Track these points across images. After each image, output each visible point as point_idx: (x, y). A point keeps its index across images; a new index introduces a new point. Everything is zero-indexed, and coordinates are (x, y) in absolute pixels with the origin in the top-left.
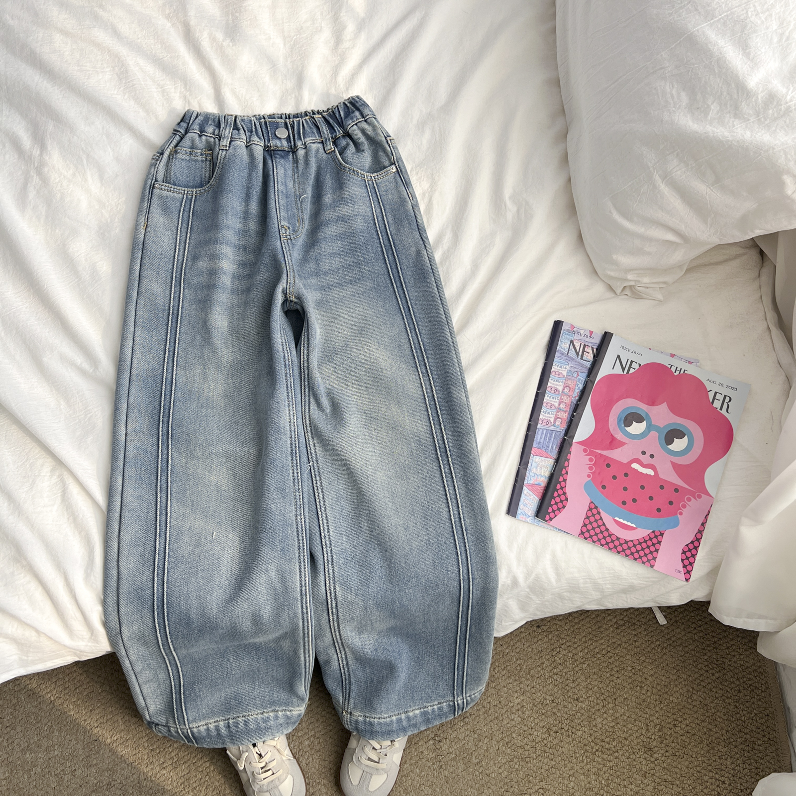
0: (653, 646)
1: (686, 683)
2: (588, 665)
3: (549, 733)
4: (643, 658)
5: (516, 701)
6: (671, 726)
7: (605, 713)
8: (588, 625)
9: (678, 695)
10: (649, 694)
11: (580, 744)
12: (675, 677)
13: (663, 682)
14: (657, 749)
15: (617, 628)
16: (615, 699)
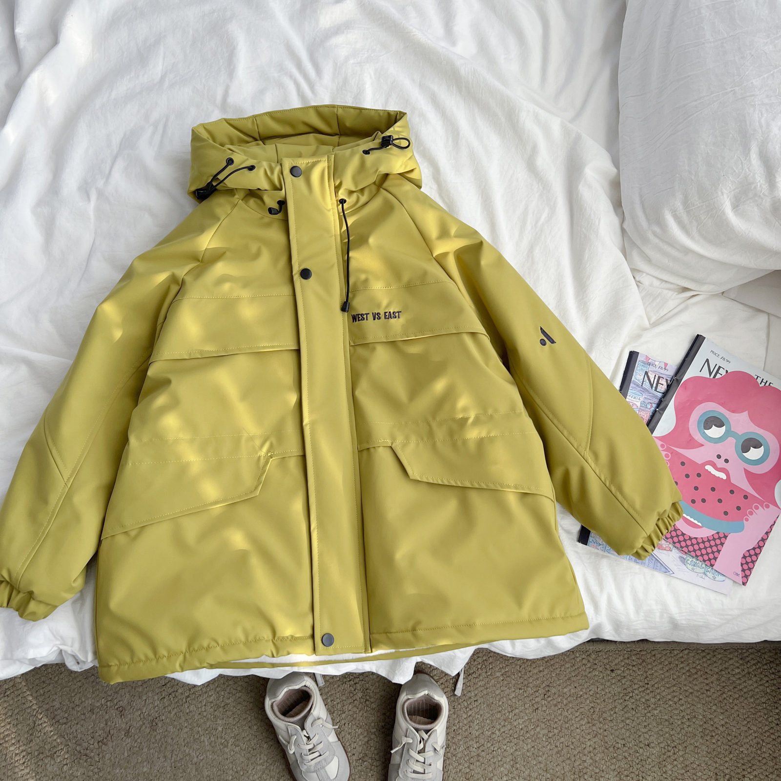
0: (725, 696)
1: (756, 735)
2: (660, 712)
3: (620, 776)
4: (714, 708)
5: (588, 744)
6: (740, 776)
8: (661, 672)
9: (748, 746)
10: (719, 743)
12: (746, 728)
13: (734, 733)
15: (689, 676)
16: (686, 747)
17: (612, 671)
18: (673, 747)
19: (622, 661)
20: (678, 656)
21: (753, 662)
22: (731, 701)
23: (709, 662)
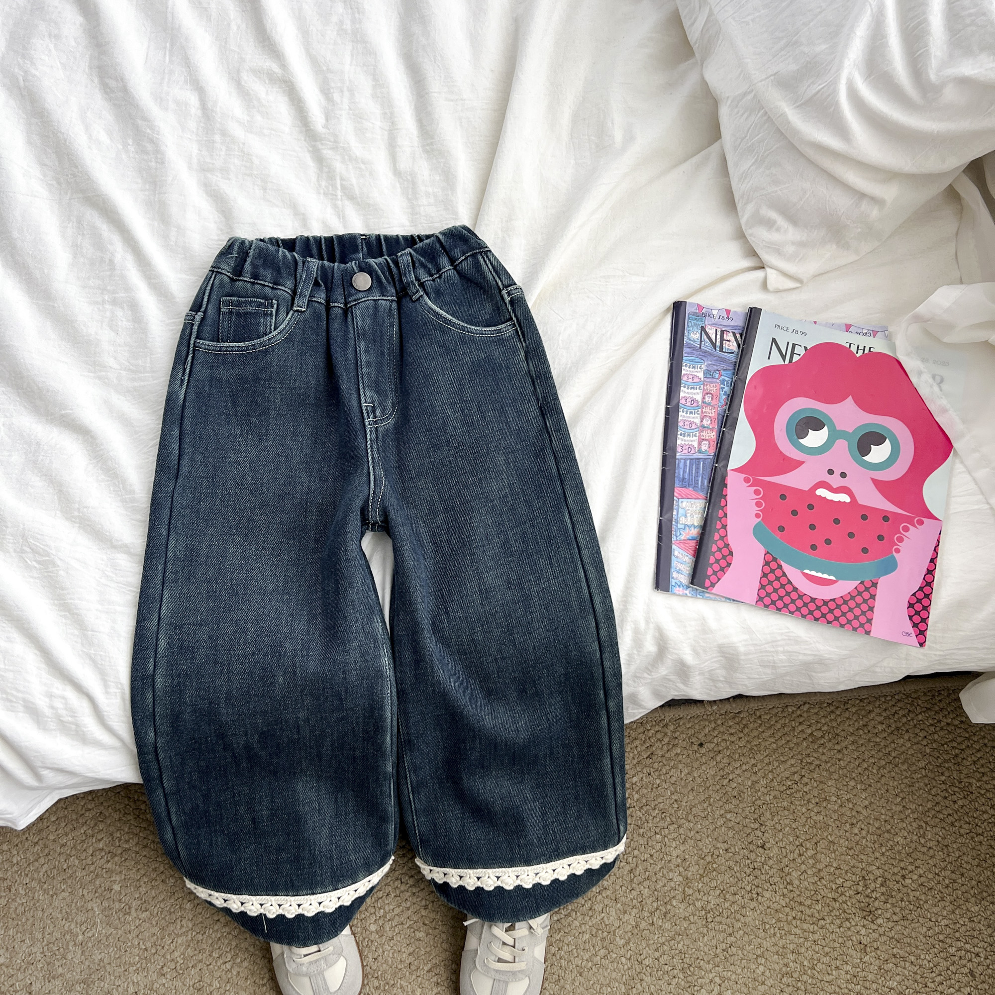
0: (865, 765)
1: (916, 816)
2: (775, 797)
3: (725, 896)
4: (852, 783)
5: (674, 854)
6: (898, 878)
7: (803, 863)
8: (773, 740)
9: (906, 834)
10: (864, 833)
11: (769, 910)
12: (899, 808)
13: (883, 817)
14: (880, 912)
15: (812, 742)
16: (816, 843)
17: (701, 745)
18: (797, 846)
19: (714, 729)
20: (794, 715)
21: (901, 713)
22: (875, 771)
23: (839, 720)
